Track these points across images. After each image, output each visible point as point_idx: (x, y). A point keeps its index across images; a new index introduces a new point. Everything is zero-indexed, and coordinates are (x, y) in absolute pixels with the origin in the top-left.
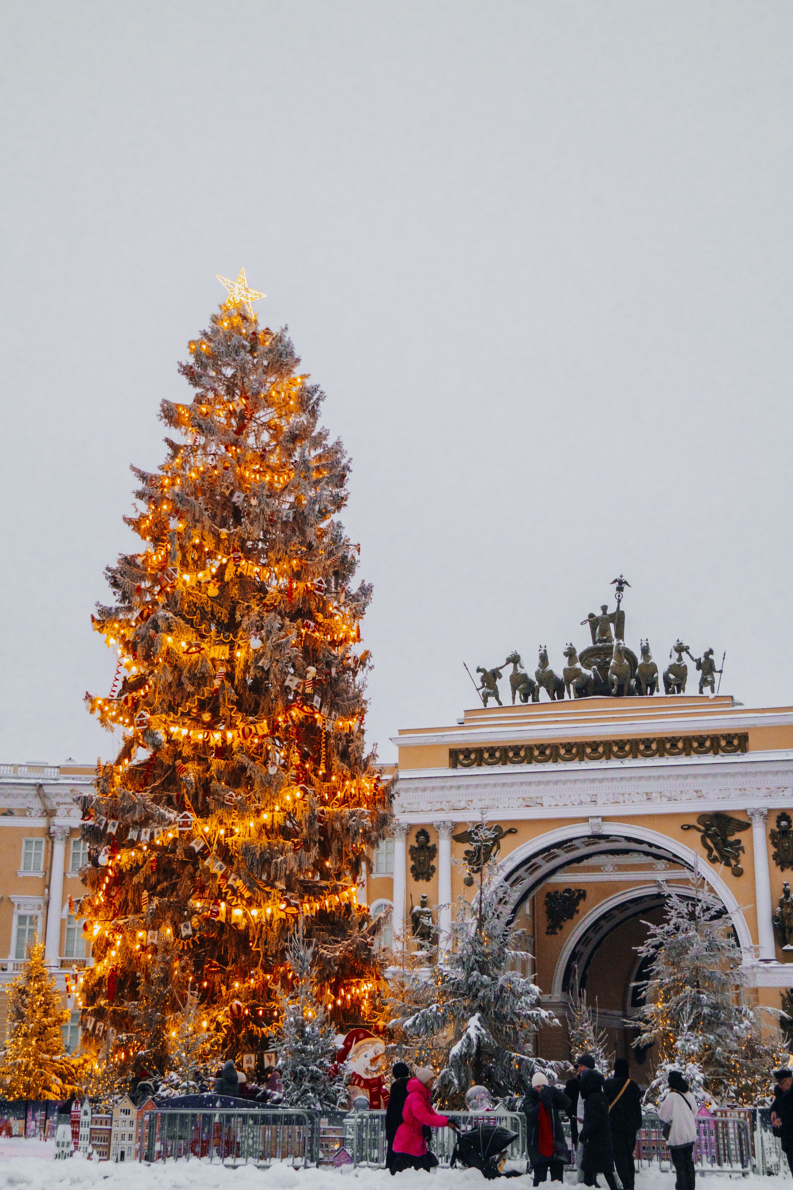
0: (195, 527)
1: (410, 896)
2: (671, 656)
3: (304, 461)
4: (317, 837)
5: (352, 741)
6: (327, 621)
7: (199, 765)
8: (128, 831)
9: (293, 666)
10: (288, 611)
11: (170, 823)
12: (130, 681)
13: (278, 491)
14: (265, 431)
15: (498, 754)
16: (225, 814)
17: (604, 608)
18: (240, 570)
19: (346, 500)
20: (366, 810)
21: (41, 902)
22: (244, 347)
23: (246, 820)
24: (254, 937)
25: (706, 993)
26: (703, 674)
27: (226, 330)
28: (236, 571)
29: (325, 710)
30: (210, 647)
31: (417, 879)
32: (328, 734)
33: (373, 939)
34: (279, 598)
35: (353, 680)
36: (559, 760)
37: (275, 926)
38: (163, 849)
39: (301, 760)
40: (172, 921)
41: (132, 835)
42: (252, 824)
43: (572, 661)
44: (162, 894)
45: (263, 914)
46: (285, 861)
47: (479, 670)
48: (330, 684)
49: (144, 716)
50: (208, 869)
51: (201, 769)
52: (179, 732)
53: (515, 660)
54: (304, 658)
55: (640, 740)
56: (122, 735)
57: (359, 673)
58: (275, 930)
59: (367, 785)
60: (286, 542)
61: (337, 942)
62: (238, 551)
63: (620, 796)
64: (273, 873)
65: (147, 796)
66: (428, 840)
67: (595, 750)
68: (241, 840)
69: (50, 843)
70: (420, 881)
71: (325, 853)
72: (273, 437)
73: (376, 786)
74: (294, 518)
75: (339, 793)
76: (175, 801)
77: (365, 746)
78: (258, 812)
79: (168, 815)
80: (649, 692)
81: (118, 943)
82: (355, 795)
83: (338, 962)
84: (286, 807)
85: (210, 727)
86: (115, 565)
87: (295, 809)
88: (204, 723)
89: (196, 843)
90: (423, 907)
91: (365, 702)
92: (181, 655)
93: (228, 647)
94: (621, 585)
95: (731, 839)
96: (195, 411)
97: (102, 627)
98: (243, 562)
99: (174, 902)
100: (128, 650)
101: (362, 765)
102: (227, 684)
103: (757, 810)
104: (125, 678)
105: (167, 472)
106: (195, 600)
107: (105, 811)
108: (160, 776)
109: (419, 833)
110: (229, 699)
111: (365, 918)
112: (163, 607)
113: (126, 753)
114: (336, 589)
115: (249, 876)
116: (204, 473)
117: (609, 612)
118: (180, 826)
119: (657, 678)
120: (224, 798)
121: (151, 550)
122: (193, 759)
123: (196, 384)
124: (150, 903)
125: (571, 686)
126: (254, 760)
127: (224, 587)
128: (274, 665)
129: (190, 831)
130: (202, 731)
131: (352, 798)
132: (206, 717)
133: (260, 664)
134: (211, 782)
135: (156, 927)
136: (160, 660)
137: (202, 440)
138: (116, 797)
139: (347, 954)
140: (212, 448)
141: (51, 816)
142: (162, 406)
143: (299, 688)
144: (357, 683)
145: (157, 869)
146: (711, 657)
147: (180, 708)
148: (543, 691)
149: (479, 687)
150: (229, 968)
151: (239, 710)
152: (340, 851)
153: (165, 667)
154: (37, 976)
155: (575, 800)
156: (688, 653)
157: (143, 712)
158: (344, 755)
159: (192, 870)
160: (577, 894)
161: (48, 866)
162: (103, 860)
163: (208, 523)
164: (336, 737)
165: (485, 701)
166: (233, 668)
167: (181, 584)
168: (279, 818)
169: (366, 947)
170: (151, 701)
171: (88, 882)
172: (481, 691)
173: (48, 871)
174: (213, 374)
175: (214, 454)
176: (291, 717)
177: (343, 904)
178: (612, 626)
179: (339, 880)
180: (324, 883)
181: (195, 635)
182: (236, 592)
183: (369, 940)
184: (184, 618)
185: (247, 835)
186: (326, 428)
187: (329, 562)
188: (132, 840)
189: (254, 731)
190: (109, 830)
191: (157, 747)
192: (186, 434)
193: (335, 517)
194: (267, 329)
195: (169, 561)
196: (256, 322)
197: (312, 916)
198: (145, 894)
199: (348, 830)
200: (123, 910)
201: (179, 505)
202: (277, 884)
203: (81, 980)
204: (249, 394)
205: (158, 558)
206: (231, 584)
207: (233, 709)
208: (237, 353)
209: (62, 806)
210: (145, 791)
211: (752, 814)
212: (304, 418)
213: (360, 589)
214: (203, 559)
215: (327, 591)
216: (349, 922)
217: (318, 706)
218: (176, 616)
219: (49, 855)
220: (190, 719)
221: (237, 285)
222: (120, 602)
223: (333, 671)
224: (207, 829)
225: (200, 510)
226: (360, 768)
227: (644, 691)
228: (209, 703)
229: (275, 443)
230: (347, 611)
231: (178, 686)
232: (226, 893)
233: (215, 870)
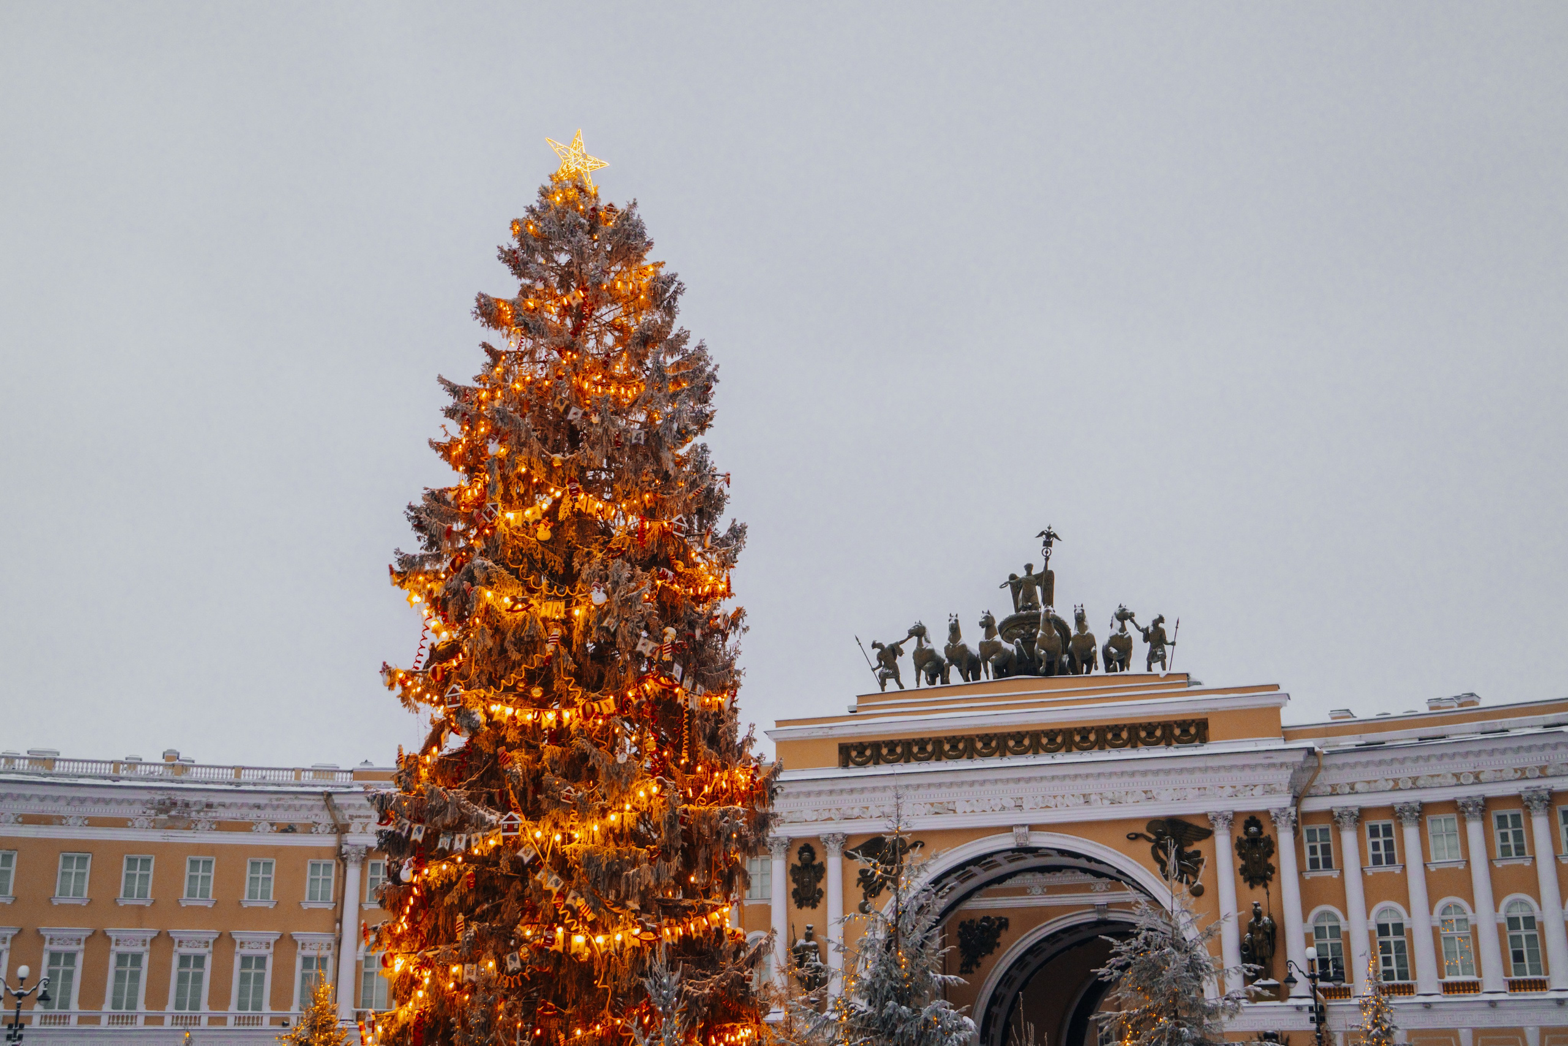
0: (520, 452)
1: (791, 927)
2: (1111, 625)
3: (659, 368)
4: (679, 843)
5: (722, 721)
6: (689, 571)
7: (527, 753)
8: (437, 839)
9: (647, 628)
10: (639, 557)
11: (492, 827)
12: (440, 648)
13: (626, 406)
14: (609, 334)
15: (899, 750)
16: (562, 815)
17: (1029, 568)
18: (577, 505)
19: (711, 419)
20: (741, 809)
21: (330, 939)
22: (581, 226)
23: (589, 822)
24: (600, 970)
25: (1188, 1025)
26: (1152, 647)
27: (558, 205)
28: (573, 507)
29: (688, 683)
30: (540, 604)
31: (800, 906)
32: (691, 713)
33: (751, 973)
34: (628, 541)
35: (723, 645)
36: (976, 756)
37: (627, 955)
38: (482, 860)
39: (657, 746)
40: (495, 953)
41: (443, 842)
42: (596, 828)
43: (990, 632)
44: (481, 918)
45: (611, 941)
46: (637, 875)
47: (874, 646)
48: (694, 649)
49: (457, 692)
50: (541, 885)
51: (530, 759)
52: (502, 711)
53: (919, 632)
54: (660, 617)
55: (1076, 729)
56: (430, 718)
57: (730, 636)
58: (627, 962)
59: (742, 777)
60: (637, 471)
61: (707, 977)
62: (576, 482)
63: (1051, 799)
64: (623, 889)
65: (460, 794)
66: (813, 858)
67: (1019, 743)
68: (582, 848)
69: (342, 866)
70: (804, 908)
71: (689, 865)
72: (618, 340)
73: (753, 777)
74: (646, 441)
75: (706, 787)
76: (497, 800)
77: (739, 728)
78: (604, 812)
79: (488, 817)
80: (1085, 671)
81: (427, 981)
82: (727, 790)
83: (708, 1001)
84: (640, 806)
85: (542, 705)
86: (419, 503)
87: (650, 807)
88: (533, 700)
89: (525, 852)
90: (808, 940)
91: (738, 673)
92: (504, 613)
93: (563, 603)
94: (1049, 538)
95: (1189, 850)
96: (519, 305)
97: (403, 582)
98: (582, 496)
99: (497, 928)
100: (436, 609)
101: (736, 751)
102: (563, 651)
103: (1220, 814)
104: (432, 645)
105: (485, 384)
106: (521, 544)
107: (409, 813)
108: (478, 769)
109: (802, 848)
110: (565, 669)
111: (741, 946)
112: (481, 554)
113: (435, 740)
114: (699, 530)
115: (592, 893)
116: (531, 383)
117: (1034, 572)
118: (504, 831)
119: (1095, 652)
120: (560, 794)
121: (464, 484)
122: (520, 746)
123: (521, 275)
124: (466, 929)
125: (989, 665)
126: (598, 745)
127: (557, 528)
128: (622, 625)
129: (518, 837)
130: (532, 710)
131: (723, 794)
132: (537, 692)
133: (605, 624)
134: (543, 774)
135: (474, 960)
136: (477, 620)
137: (528, 344)
138: (423, 795)
139: (719, 991)
140: (541, 354)
141: (344, 833)
142: (478, 300)
143: (654, 653)
144: (728, 649)
145: (474, 886)
146: (1161, 625)
147: (503, 681)
148: (954, 670)
149: (874, 666)
150: (568, 1012)
151: (578, 683)
152: (708, 861)
153: (483, 629)
154: (323, 1025)
155: (996, 805)
156: (1133, 621)
157: (455, 686)
158: (713, 740)
159: (519, 887)
160: (997, 923)
161: (340, 894)
162: (406, 875)
163: (536, 446)
164: (701, 717)
165: (883, 684)
166: (570, 630)
167: (502, 525)
168: (630, 818)
169: (743, 983)
170: (465, 673)
171: (387, 903)
172: (877, 672)
173: (339, 901)
174: (542, 260)
175: (544, 362)
176: (645, 691)
177: (713, 928)
178: (1038, 589)
179: (708, 897)
180: (688, 902)
181: (521, 588)
182: (573, 534)
183: (746, 973)
184: (507, 568)
185: (590, 841)
186: (685, 328)
187: (691, 495)
188: (443, 849)
189: (597, 710)
190: (413, 837)
191: (474, 731)
192: (508, 335)
193: (698, 440)
194: (611, 205)
195: (488, 494)
196: (596, 196)
197: (674, 944)
198: (460, 917)
199: (718, 834)
200: (432, 939)
201: (500, 424)
202: (629, 903)
203: (379, 1029)
204: (588, 284)
205: (473, 492)
206: (567, 524)
207: (570, 681)
208: (573, 233)
209: (356, 820)
210: (460, 788)
211: (1215, 819)
212: (658, 317)
213: (730, 530)
214: (531, 493)
215: (689, 533)
216: (721, 951)
217: (679, 678)
218: (497, 565)
219: (341, 879)
220: (515, 696)
221: (572, 150)
222: (426, 549)
223: (698, 632)
224: (538, 834)
225: (527, 431)
226: (734, 756)
227: (1079, 669)
228: (540, 675)
229: (621, 348)
230: (714, 558)
231: (500, 655)
232: (564, 915)
233: (548, 886)
